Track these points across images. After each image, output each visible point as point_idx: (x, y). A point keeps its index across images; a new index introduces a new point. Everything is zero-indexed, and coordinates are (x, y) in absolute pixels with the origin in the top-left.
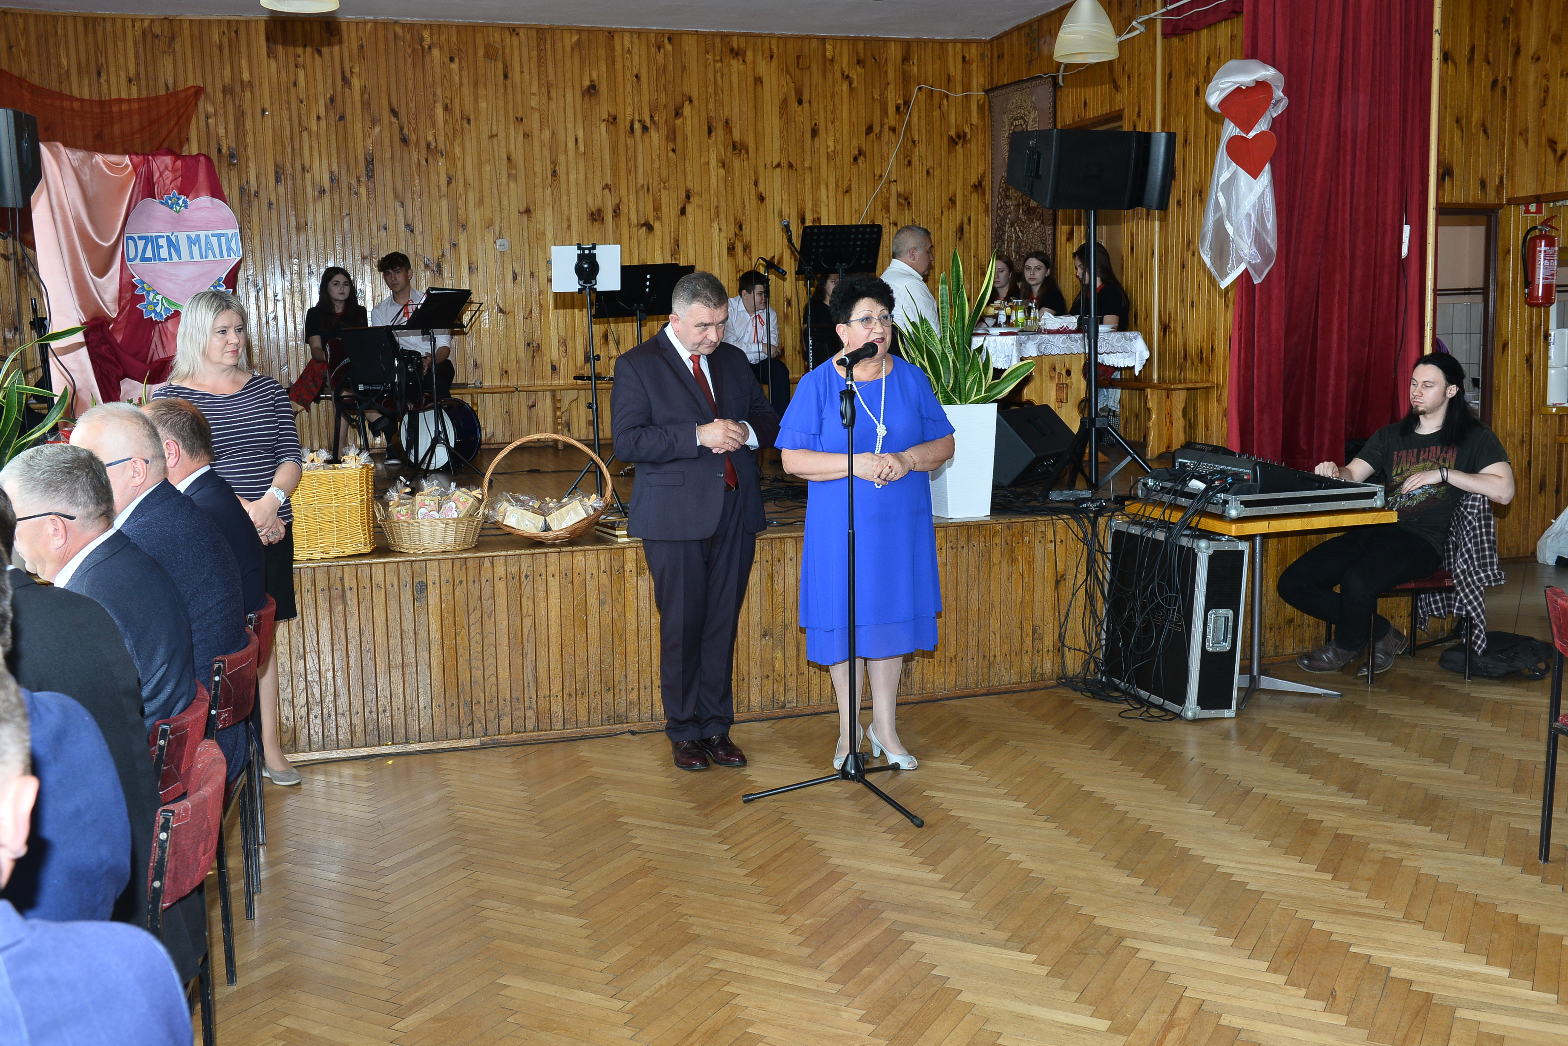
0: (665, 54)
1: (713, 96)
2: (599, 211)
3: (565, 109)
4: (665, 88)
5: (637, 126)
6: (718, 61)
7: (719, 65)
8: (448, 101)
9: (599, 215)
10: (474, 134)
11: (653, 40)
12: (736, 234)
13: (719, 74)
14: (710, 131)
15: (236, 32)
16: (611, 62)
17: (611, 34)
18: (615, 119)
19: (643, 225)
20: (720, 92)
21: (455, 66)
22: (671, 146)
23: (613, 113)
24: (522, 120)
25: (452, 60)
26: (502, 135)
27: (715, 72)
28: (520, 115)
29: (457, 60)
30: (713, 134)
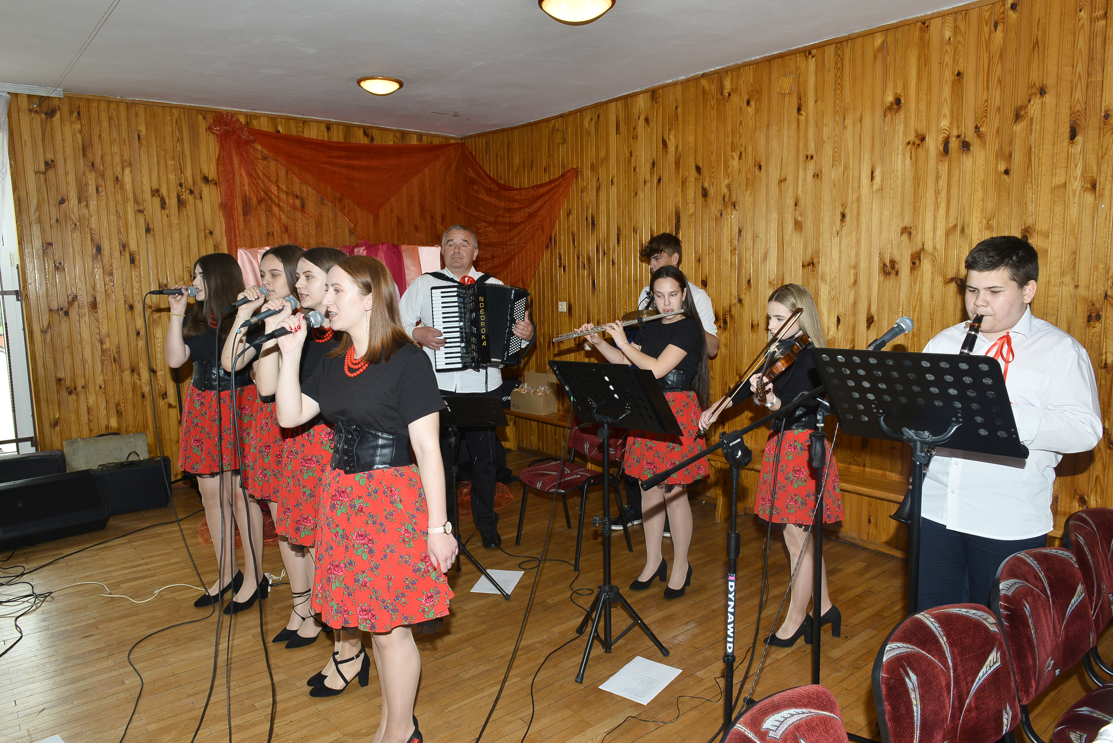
0: (1005, 31)
1: (1084, 77)
2: (893, 263)
3: (860, 137)
4: (1000, 81)
5: (954, 144)
6: (1098, 19)
7: (1102, 23)
8: (743, 149)
9: (893, 267)
10: (764, 182)
11: (987, 15)
12: (1106, 296)
13: (1099, 40)
14: (1073, 135)
15: (598, 117)
16: (924, 60)
17: (924, 24)
18: (923, 139)
19: (952, 280)
20: (1099, 68)
21: (751, 110)
22: (1002, 167)
23: (922, 131)
24: (812, 157)
25: (748, 103)
26: (790, 178)
27: (1092, 37)
28: (810, 153)
29: (752, 103)
30: (1079, 138)
